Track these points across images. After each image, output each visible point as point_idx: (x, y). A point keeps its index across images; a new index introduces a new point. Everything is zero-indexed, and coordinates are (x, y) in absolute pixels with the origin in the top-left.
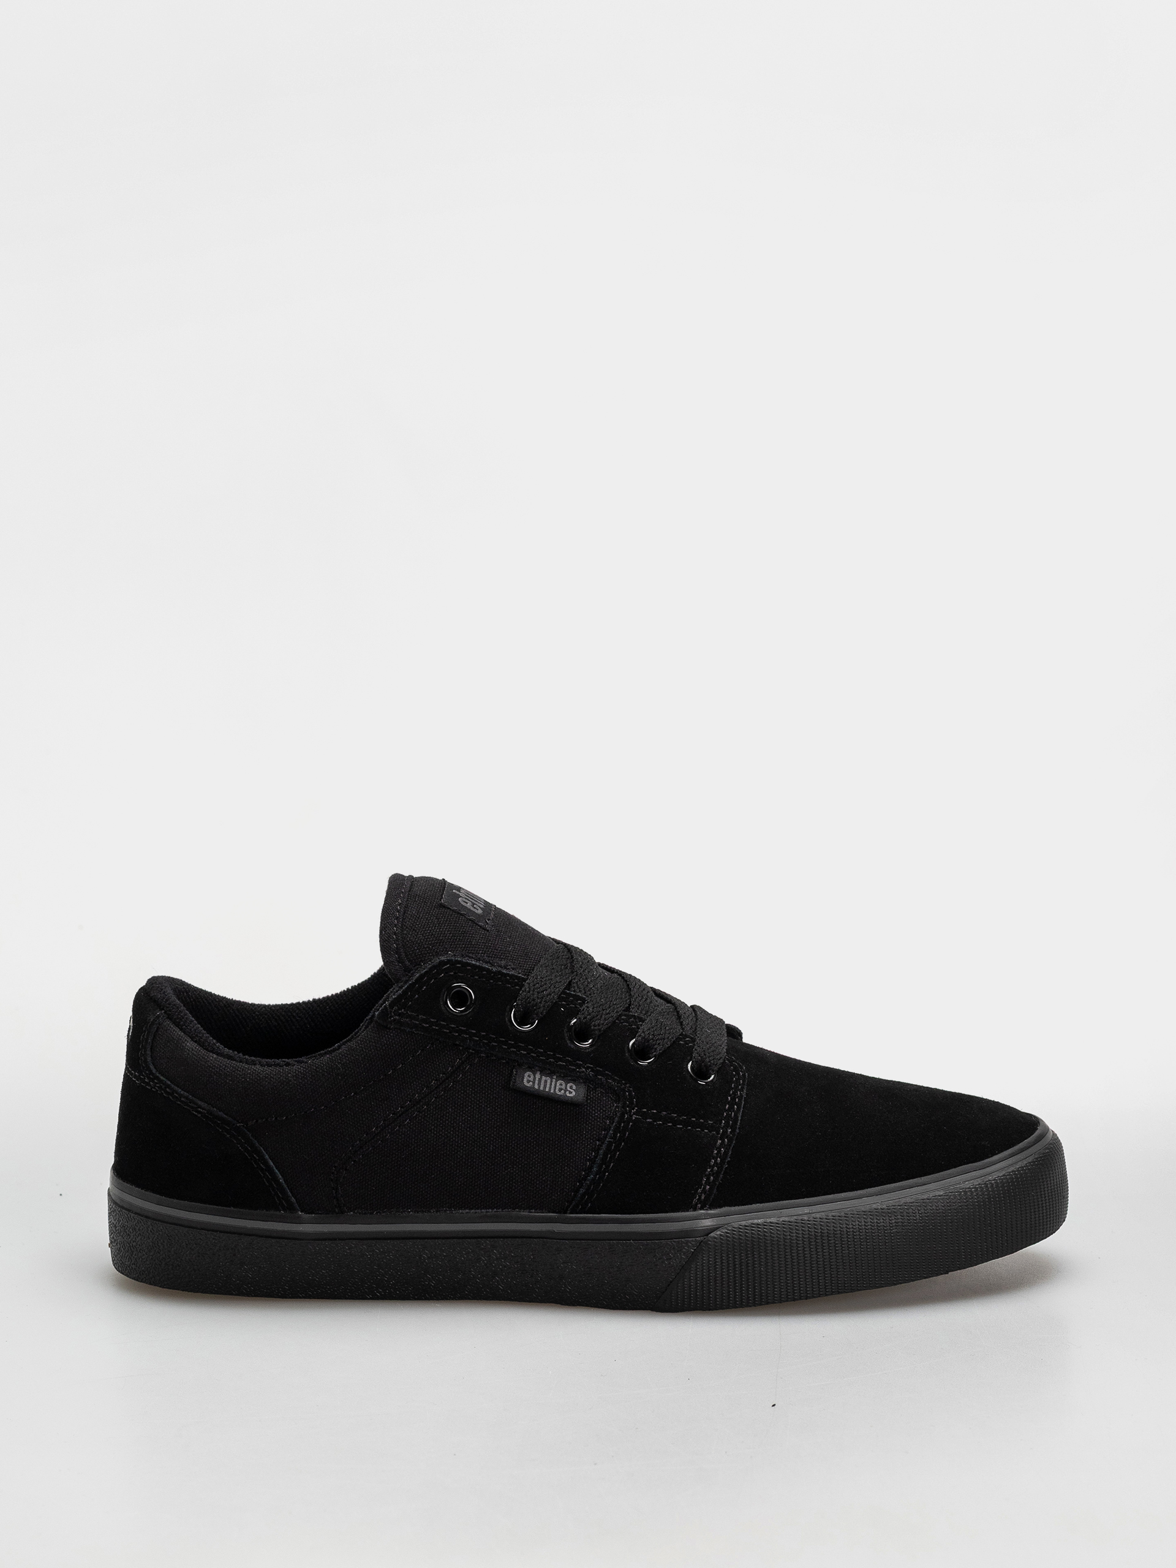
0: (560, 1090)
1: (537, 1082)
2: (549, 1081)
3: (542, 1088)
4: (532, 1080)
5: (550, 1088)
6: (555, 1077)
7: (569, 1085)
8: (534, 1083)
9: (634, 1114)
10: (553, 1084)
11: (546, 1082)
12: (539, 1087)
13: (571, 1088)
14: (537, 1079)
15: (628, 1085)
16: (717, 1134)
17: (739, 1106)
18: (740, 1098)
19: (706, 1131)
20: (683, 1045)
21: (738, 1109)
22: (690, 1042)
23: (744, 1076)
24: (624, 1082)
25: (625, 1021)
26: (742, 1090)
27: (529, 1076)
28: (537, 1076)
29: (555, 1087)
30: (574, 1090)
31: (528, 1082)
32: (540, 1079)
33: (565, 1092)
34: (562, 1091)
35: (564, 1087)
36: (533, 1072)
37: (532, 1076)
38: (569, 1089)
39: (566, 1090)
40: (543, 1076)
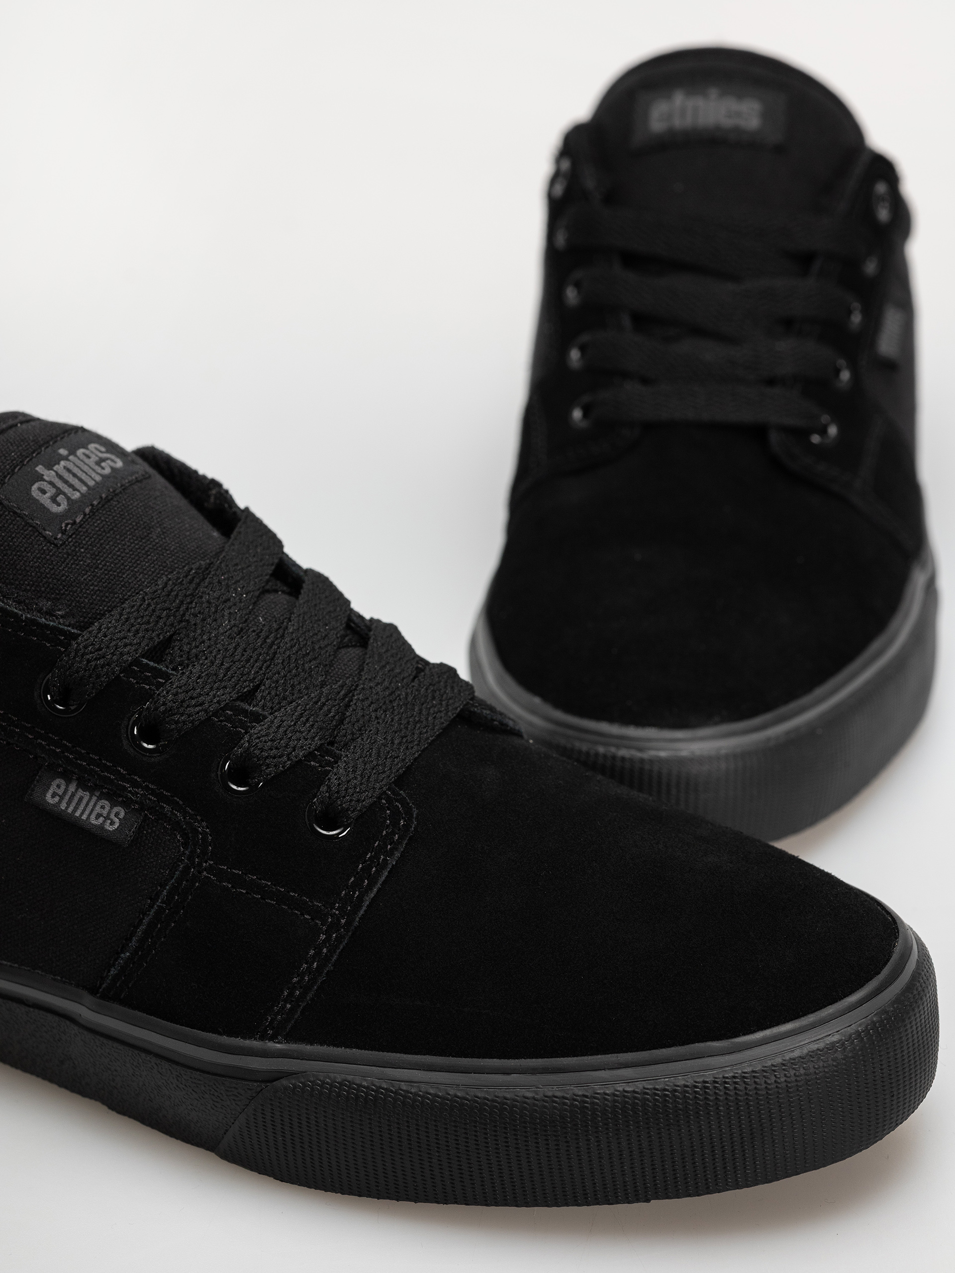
0: (99, 816)
1: (67, 797)
2: (84, 802)
3: (70, 810)
4: (61, 793)
5: (82, 813)
6: (98, 794)
7: (116, 809)
8: (62, 798)
9: (205, 869)
10: (92, 804)
11: (81, 799)
12: (67, 808)
13: (117, 815)
14: (69, 793)
15: (204, 824)
16: (322, 925)
17: (373, 882)
18: (382, 867)
19: (307, 917)
20: (315, 767)
21: (370, 887)
22: (329, 764)
23: (407, 827)
24: (199, 818)
25: (228, 719)
26: (391, 853)
27: (59, 786)
28: (72, 788)
29: (92, 810)
30: (120, 820)
31: (53, 796)
32: (73, 795)
33: (104, 822)
34: (101, 820)
35: (105, 813)
36: (68, 781)
37: (63, 787)
38: (112, 816)
39: (107, 818)
40: (80, 790)
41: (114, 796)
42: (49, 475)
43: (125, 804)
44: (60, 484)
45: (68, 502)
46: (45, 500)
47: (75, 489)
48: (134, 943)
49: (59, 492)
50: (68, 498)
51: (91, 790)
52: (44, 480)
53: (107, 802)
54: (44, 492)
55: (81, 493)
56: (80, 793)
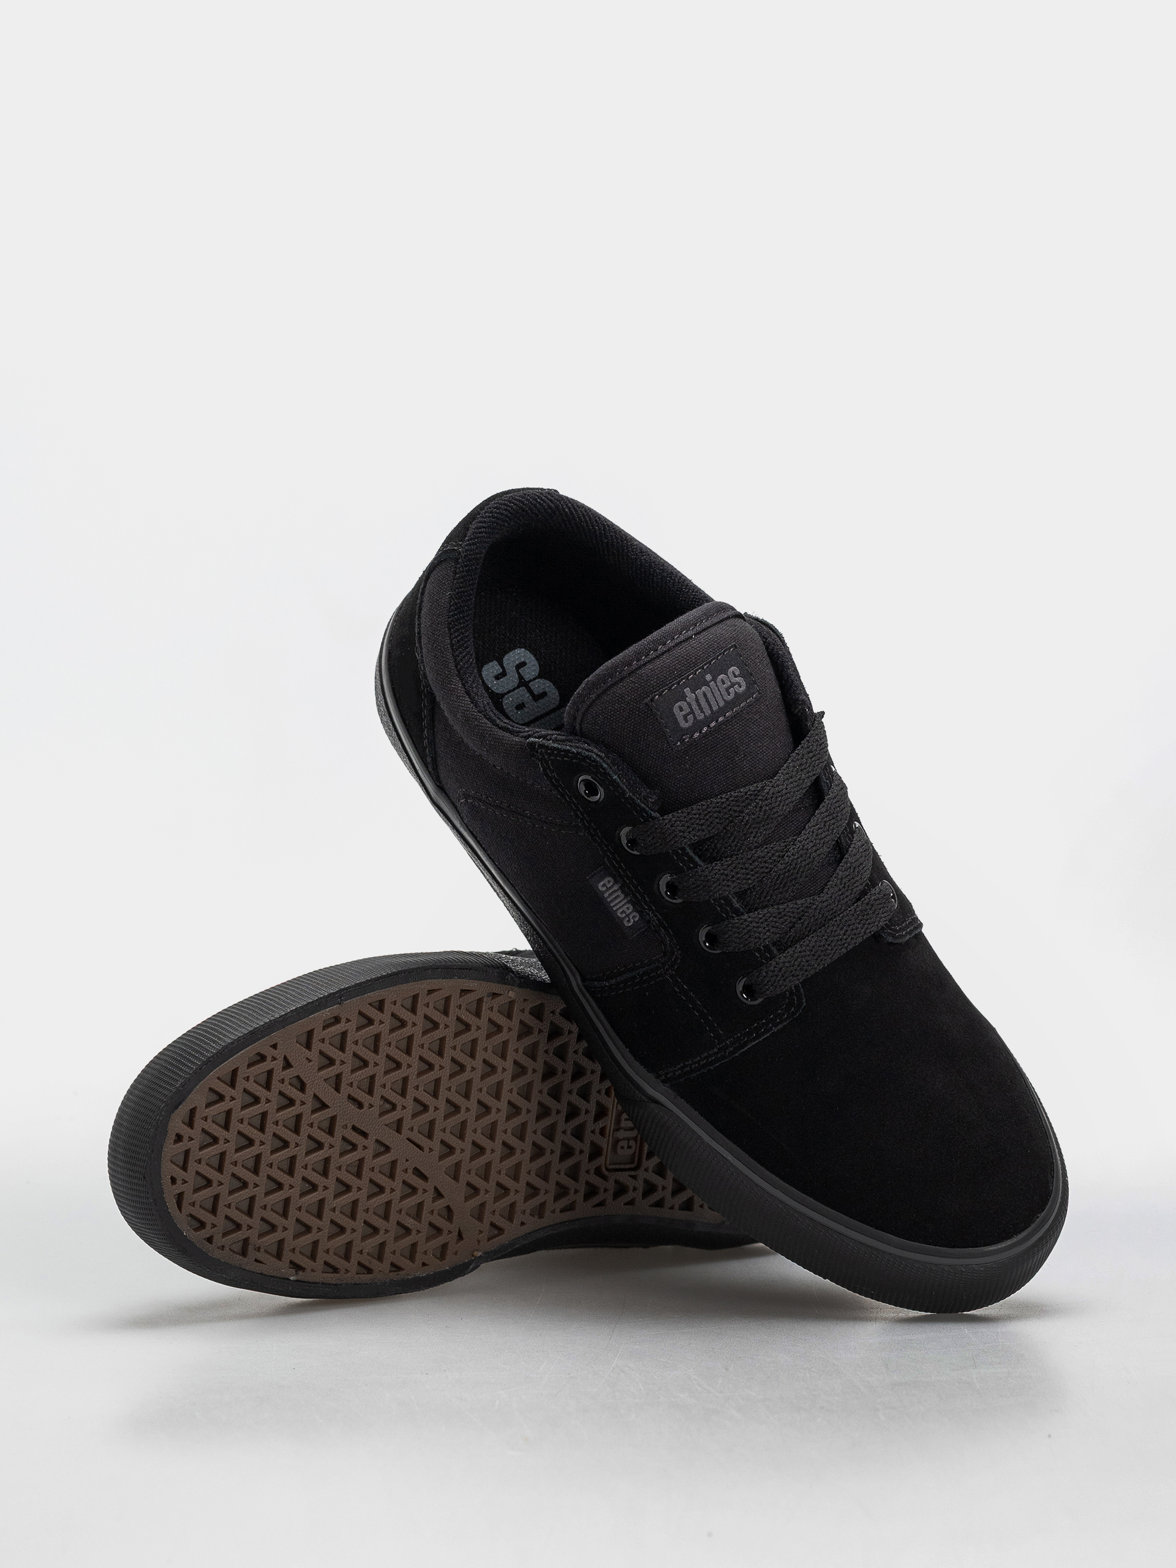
0: (623, 912)
1: (611, 891)
2: (619, 900)
3: (609, 900)
4: (608, 887)
5: (614, 906)
7: (634, 913)
8: (608, 889)
9: (669, 975)
10: (623, 903)
11: (618, 896)
12: (608, 897)
13: (634, 918)
14: (613, 890)
15: (679, 952)
16: (718, 1044)
17: (758, 1037)
18: (766, 1031)
19: (712, 1035)
20: (757, 956)
21: (754, 1039)
22: (766, 958)
23: (794, 1013)
24: (678, 947)
25: (720, 905)
26: (776, 1025)
27: (609, 882)
28: (616, 887)
29: (621, 907)
30: (634, 921)
31: (603, 886)
32: (615, 891)
33: (625, 917)
34: (624, 915)
35: (628, 912)
36: (616, 882)
37: (611, 884)
38: (631, 916)
39: (627, 916)
40: (620, 891)
41: (635, 903)
42: (690, 696)
43: (641, 913)
44: (695, 706)
45: (694, 721)
46: (679, 716)
47: (702, 711)
48: (613, 981)
49: (692, 712)
50: (695, 718)
51: (626, 896)
52: (686, 701)
53: (632, 907)
54: (681, 709)
55: (705, 716)
56: (619, 893)
